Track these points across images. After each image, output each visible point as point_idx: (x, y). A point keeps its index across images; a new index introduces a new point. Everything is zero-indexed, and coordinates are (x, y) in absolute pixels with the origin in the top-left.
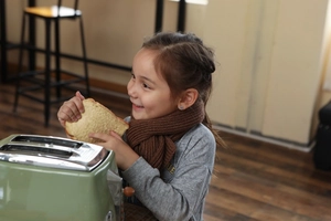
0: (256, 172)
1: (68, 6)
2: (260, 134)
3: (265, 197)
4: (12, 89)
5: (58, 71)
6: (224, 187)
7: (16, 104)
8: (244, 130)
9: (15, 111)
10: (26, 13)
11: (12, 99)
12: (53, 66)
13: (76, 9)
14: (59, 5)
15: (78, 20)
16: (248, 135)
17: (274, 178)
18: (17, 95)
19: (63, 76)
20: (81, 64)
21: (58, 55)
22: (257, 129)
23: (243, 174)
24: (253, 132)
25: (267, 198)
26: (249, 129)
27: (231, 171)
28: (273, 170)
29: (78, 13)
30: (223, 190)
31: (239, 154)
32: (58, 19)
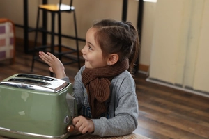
0: (186, 113)
1: (66, 4)
2: (192, 89)
3: (190, 128)
4: (31, 57)
5: (60, 46)
6: (164, 122)
7: (33, 67)
8: (180, 86)
9: (32, 71)
10: (40, 8)
11: (30, 64)
12: (56, 43)
13: (71, 5)
14: (60, 3)
15: (72, 13)
16: (183, 89)
17: (198, 117)
18: (33, 61)
19: (63, 49)
20: (74, 41)
21: (60, 35)
22: (190, 85)
23: (177, 114)
24: (187, 87)
25: (191, 129)
26: (184, 85)
27: (169, 111)
28: (198, 112)
29: (73, 8)
30: (162, 123)
31: (176, 101)
32: (59, 12)
